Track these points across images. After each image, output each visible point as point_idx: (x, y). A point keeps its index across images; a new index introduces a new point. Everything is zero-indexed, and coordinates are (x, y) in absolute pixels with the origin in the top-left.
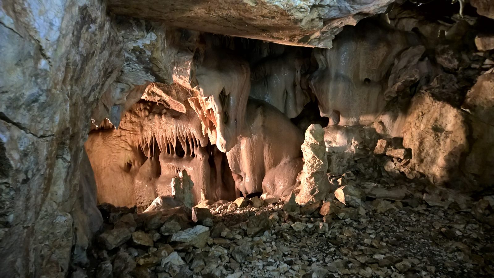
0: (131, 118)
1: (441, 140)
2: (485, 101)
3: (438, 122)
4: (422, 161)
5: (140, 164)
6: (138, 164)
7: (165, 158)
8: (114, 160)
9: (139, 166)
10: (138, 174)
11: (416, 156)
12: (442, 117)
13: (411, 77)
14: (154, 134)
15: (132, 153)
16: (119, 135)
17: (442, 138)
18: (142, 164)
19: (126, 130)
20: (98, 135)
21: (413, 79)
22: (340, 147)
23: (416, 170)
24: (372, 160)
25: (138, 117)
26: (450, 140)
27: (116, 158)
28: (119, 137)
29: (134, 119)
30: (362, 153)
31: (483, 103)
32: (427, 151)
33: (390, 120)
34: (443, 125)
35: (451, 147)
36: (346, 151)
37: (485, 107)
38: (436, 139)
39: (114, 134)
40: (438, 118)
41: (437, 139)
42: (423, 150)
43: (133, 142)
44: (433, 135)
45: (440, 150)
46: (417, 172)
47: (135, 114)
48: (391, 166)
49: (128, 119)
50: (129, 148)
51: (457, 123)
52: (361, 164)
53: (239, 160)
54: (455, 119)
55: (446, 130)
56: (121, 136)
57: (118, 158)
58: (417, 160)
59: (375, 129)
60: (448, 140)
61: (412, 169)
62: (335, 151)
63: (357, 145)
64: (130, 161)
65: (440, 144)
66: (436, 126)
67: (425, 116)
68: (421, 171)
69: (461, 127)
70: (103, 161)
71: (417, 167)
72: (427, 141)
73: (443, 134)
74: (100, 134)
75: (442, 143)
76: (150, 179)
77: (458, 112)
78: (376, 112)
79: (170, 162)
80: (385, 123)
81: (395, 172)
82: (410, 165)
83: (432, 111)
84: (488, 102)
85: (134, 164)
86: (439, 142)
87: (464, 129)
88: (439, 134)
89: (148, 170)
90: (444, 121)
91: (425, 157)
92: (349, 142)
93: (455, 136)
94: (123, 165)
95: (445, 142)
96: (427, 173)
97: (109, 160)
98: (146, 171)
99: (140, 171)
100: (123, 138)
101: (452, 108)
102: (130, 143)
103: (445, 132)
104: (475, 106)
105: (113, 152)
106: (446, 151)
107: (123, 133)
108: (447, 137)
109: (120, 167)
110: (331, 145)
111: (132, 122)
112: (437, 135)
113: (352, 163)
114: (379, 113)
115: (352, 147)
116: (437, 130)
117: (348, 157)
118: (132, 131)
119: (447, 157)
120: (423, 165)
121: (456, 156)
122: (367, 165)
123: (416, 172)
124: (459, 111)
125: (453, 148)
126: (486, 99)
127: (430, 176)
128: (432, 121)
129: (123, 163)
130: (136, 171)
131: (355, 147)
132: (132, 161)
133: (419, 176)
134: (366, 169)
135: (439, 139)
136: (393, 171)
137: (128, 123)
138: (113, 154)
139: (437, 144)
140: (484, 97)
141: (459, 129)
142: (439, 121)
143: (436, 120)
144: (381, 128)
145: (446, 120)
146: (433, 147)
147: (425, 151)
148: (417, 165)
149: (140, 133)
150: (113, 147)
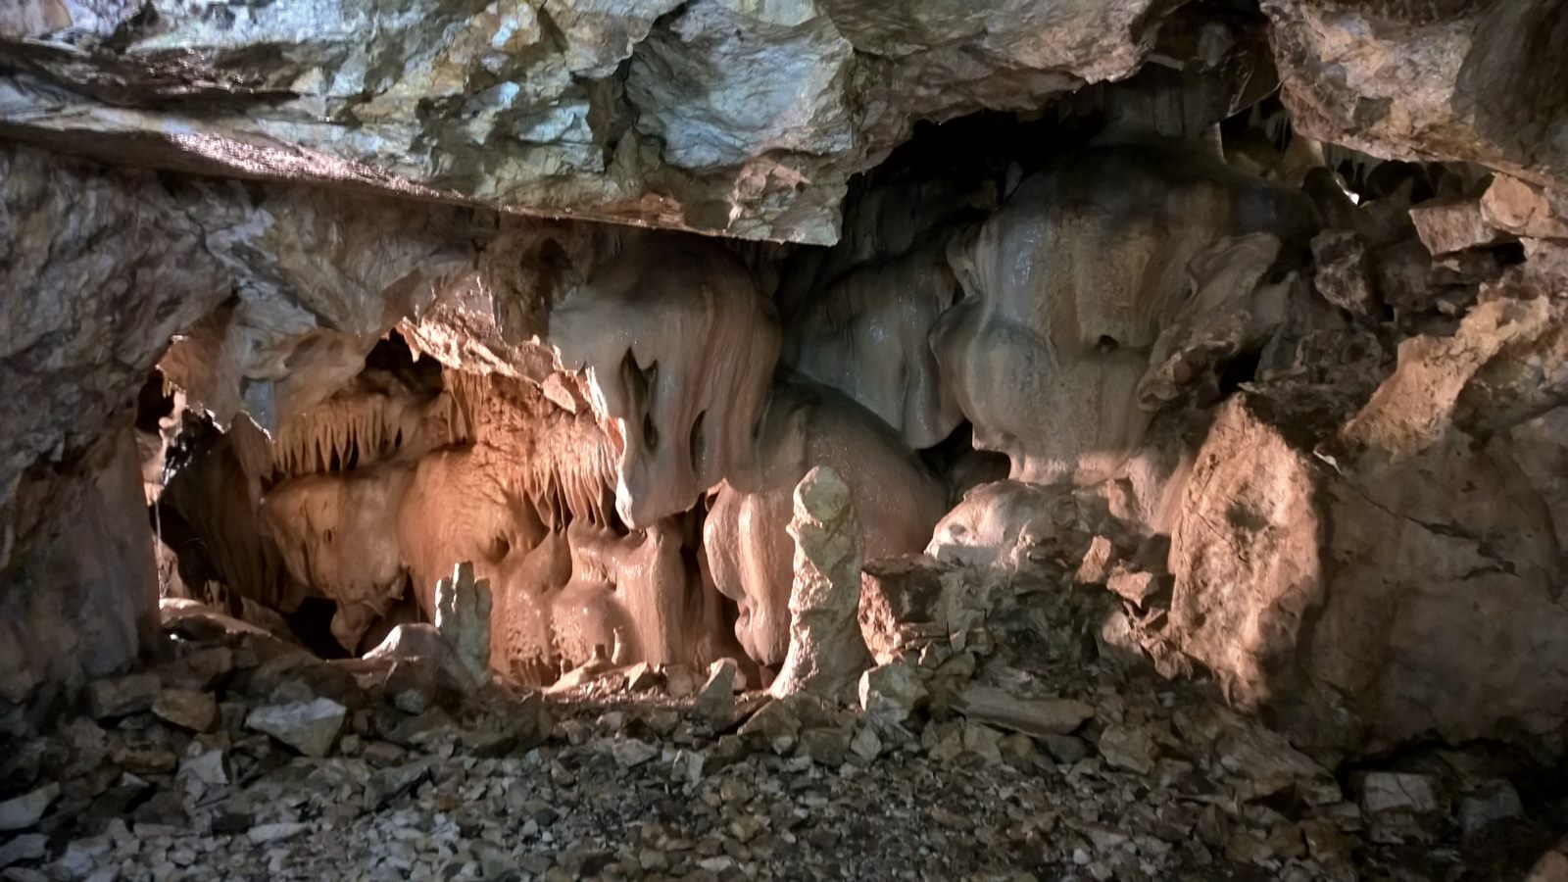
0: (512, 418)
1: (1254, 556)
2: (1399, 433)
3: (1248, 493)
4: (1198, 620)
5: (529, 545)
6: (525, 544)
7: (578, 534)
8: (467, 527)
9: (527, 551)
10: (518, 572)
11: (1181, 601)
12: (1263, 476)
13: (1219, 337)
14: (556, 465)
15: (508, 512)
16: (483, 461)
17: (1257, 547)
18: (535, 546)
19: (498, 449)
20: (440, 458)
21: (1222, 344)
22: (981, 548)
23: (1184, 648)
24: (1066, 603)
25: (531, 416)
26: (1281, 560)
27: (471, 521)
28: (481, 466)
29: (519, 422)
30: (1040, 574)
31: (1392, 438)
32: (1217, 589)
33: (1149, 478)
34: (1265, 506)
35: (1279, 584)
36: (994, 564)
37: (1396, 451)
38: (1239, 549)
39: (472, 459)
40: (1251, 480)
41: (1241, 553)
42: (1205, 585)
43: (511, 483)
44: (1229, 536)
45: (1250, 588)
46: (1186, 655)
47: (525, 408)
48: (1120, 628)
49: (506, 420)
50: (501, 499)
51: (1297, 499)
52: (1040, 611)
53: (736, 558)
54: (1292, 489)
55: (1272, 523)
56: (487, 463)
57: (475, 521)
58: (1184, 616)
59: (1106, 501)
60: (1275, 560)
61: (1171, 645)
62: (965, 559)
63: (1029, 547)
64: (502, 533)
65: (1249, 569)
66: (1241, 505)
67: (1218, 470)
68: (1199, 655)
69: (1306, 516)
70: (442, 525)
71: (1186, 641)
72: (1215, 554)
73: (1260, 535)
74: (445, 454)
75: (1256, 565)
76: (545, 588)
77: (1299, 463)
78: (1121, 447)
79: (586, 545)
80: (1135, 485)
81: (1129, 649)
82: (1166, 631)
83: (1238, 457)
84: (1408, 437)
85: (514, 543)
86: (1247, 562)
87: (1315, 523)
88: (1249, 536)
89: (544, 563)
90: (1266, 491)
91: (1209, 610)
92: (1010, 534)
93: (1293, 546)
94: (486, 542)
95: (1266, 565)
96: (1214, 664)
97: (453, 527)
98: (539, 564)
99: (525, 564)
100: (489, 470)
101: (1285, 448)
102: (505, 484)
103: (1266, 529)
104: (1362, 447)
105: (464, 506)
106: (1264, 594)
107: (493, 456)
108: (1272, 547)
109: (479, 547)
110: (960, 539)
111: (514, 430)
112: (1243, 539)
113: (1008, 602)
114: (1129, 451)
115: (1014, 554)
116: (1243, 519)
117: (995, 583)
118: (511, 453)
119: (1266, 619)
120: (1202, 633)
121: (1293, 615)
122: (1053, 615)
123: (1181, 656)
124: (1304, 461)
125: (1285, 586)
126: (1403, 425)
127: (1223, 674)
128: (1231, 490)
129: (485, 538)
130: (517, 561)
131: (1021, 554)
132: (508, 535)
133: (1189, 671)
134: (1052, 627)
135: (1246, 553)
136: (1125, 643)
137: (504, 432)
138: (464, 511)
139: (1241, 569)
140: (1397, 417)
141: (1301, 522)
142: (1253, 491)
143: (1244, 488)
144: (1123, 499)
145: (1272, 489)
146: (1231, 576)
147: (1211, 589)
148: (1185, 632)
149: (525, 459)
150: (466, 491)
